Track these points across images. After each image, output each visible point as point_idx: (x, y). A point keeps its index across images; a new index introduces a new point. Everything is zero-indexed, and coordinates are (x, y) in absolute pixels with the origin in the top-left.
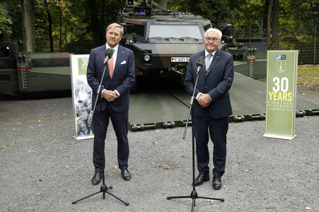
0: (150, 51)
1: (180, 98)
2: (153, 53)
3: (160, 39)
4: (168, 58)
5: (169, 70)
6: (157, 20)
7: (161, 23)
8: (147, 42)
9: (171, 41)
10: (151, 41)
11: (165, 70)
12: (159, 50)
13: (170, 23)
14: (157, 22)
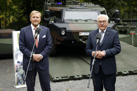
0: (65, 29)
1: (85, 59)
2: (67, 29)
3: (72, 20)
4: (77, 33)
5: (78, 41)
6: (70, 8)
7: (73, 10)
8: (63, 22)
9: (79, 22)
10: (66, 21)
11: (75, 41)
12: (71, 27)
13: (78, 10)
14: (70, 9)
